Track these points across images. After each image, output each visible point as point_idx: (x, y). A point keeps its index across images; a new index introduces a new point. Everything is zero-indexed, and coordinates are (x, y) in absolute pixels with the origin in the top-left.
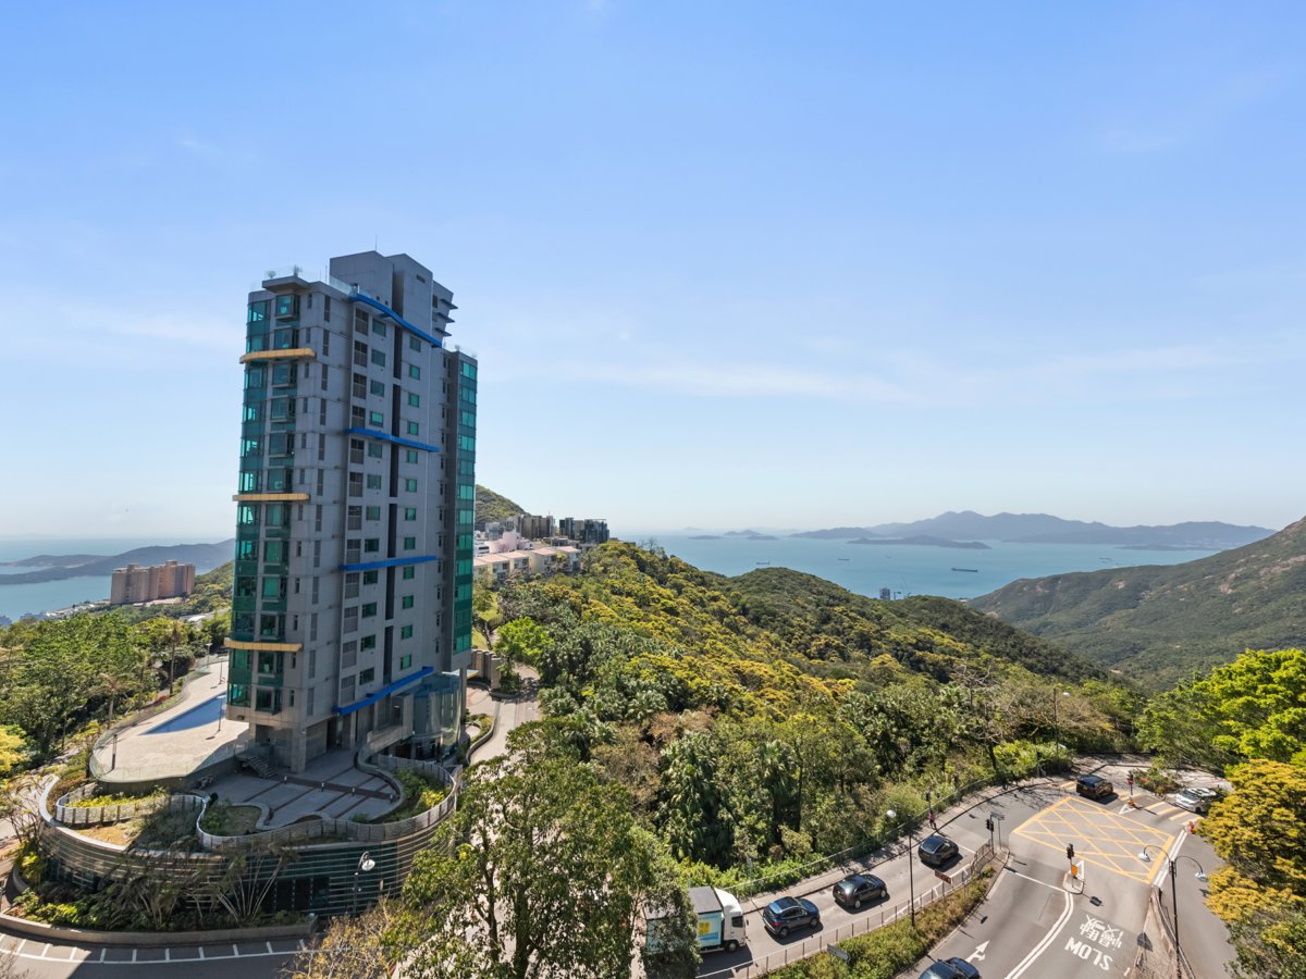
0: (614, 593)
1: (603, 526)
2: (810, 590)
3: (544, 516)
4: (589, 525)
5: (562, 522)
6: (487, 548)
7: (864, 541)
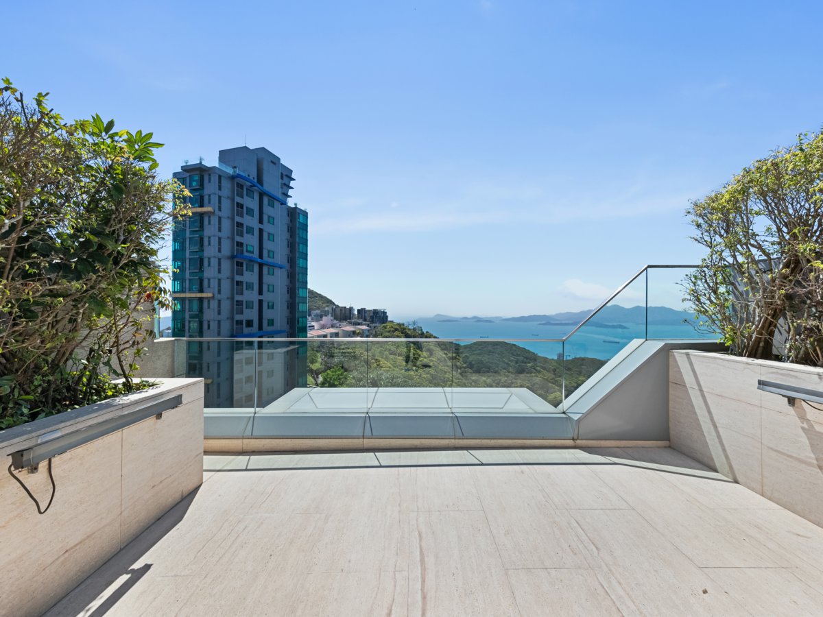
0: (391, 354)
1: (384, 313)
2: (512, 353)
3: (348, 307)
4: (376, 312)
5: (358, 311)
6: (313, 326)
7: (548, 323)
